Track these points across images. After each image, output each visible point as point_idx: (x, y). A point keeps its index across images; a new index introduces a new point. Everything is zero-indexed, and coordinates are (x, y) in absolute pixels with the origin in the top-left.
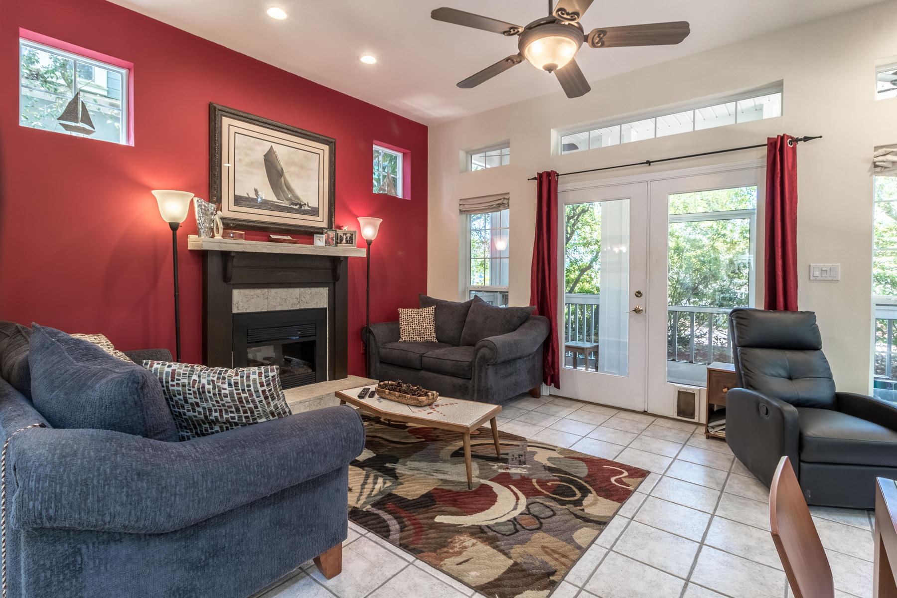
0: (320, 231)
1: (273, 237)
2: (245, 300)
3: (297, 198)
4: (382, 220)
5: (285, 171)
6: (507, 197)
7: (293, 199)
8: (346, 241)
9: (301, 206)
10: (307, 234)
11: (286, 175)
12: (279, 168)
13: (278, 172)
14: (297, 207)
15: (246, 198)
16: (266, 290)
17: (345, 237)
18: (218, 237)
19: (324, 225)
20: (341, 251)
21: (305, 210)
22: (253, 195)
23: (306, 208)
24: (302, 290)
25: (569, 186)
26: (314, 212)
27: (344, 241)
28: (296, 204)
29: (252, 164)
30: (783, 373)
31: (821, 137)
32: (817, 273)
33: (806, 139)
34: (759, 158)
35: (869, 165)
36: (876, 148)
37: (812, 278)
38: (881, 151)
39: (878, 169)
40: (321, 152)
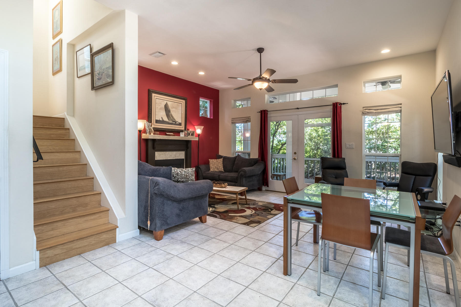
0: (182, 131)
1: (167, 134)
2: (159, 155)
3: (174, 119)
4: (203, 127)
5: (171, 110)
6: (250, 118)
7: (173, 120)
8: (191, 134)
9: (176, 122)
10: (177, 132)
11: (171, 111)
12: (169, 110)
13: (169, 111)
14: (174, 123)
15: (159, 120)
16: (165, 152)
17: (191, 133)
18: (152, 134)
19: (183, 129)
20: (190, 138)
21: (177, 124)
22: (161, 120)
23: (178, 123)
24: (176, 152)
25: (272, 115)
26: (180, 124)
27: (190, 135)
28: (174, 122)
29: (161, 109)
30: (334, 176)
31: (348, 103)
32: (348, 146)
33: (344, 104)
34: (330, 109)
35: (361, 113)
36: (363, 107)
37: (347, 147)
38: (364, 109)
39: (364, 114)
40: (182, 103)
